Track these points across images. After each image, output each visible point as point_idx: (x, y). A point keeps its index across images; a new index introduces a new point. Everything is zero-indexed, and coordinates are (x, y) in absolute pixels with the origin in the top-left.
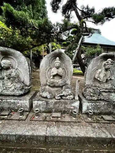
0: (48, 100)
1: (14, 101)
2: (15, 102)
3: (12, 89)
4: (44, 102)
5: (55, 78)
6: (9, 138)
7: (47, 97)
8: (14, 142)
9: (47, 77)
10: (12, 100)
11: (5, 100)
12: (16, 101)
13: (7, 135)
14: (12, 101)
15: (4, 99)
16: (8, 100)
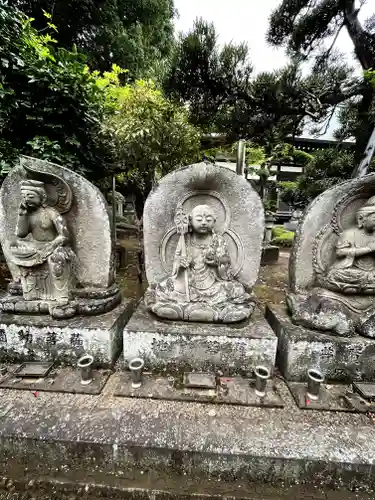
0: (344, 340)
1: (230, 340)
2: (230, 345)
3: (219, 301)
4: (328, 345)
5: (360, 263)
6: (277, 468)
7: (338, 328)
8: (293, 483)
9: (319, 262)
10: (221, 337)
11: (199, 337)
12: (237, 340)
13: (274, 460)
14: (223, 340)
15: (197, 335)
16: (210, 339)
